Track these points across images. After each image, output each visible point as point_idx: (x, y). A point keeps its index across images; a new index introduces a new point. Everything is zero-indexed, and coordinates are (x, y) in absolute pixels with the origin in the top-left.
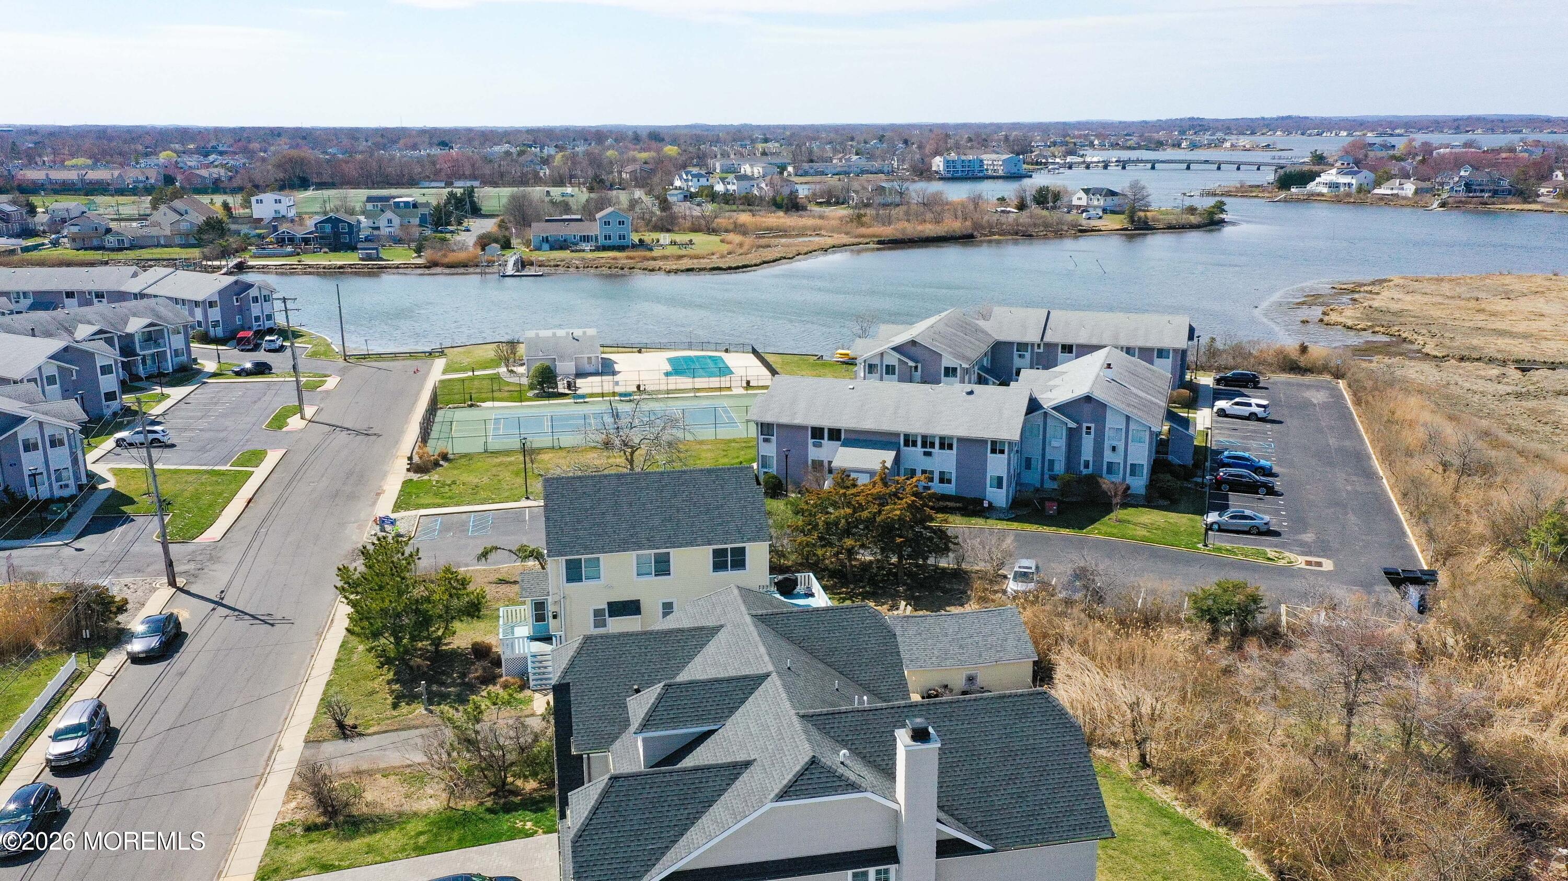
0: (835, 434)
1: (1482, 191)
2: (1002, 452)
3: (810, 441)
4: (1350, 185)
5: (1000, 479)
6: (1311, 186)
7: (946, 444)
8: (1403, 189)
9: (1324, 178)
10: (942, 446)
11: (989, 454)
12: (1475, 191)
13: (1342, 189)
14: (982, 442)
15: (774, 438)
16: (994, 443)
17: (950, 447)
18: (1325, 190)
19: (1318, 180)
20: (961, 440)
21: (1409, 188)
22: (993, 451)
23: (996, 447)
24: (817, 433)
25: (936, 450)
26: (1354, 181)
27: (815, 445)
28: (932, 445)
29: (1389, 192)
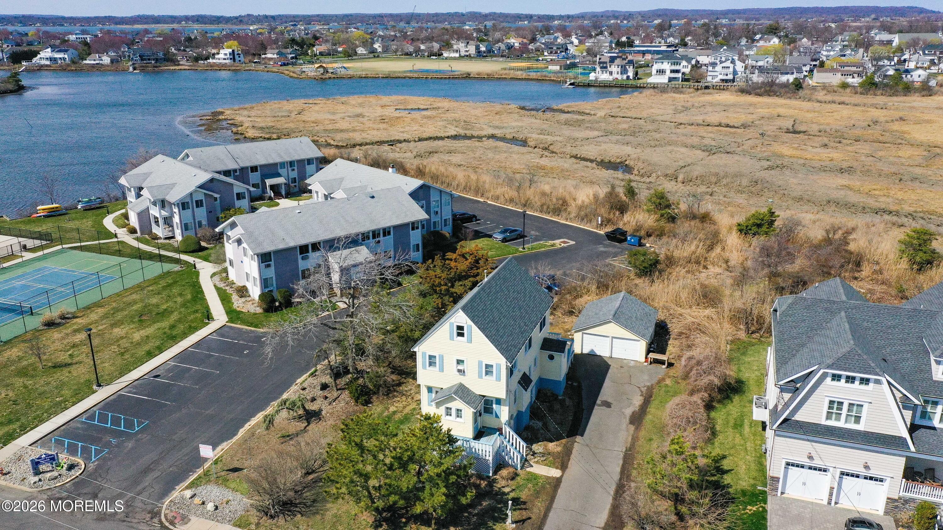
0: (315, 247)
1: (149, 59)
2: (417, 228)
3: (300, 257)
4: (64, 59)
5: (418, 245)
6: (34, 60)
7: (386, 232)
8: (102, 60)
9: (42, 54)
10: (384, 235)
11: (411, 232)
12: (145, 60)
13: (59, 62)
14: (407, 225)
15: (272, 263)
16: (413, 223)
17: (389, 233)
18: (48, 63)
19: (39, 56)
20: (395, 227)
21: (106, 60)
22: (413, 229)
23: (414, 226)
24: (304, 249)
25: (381, 238)
26: (66, 56)
27: (303, 259)
28: (379, 235)
29: (93, 62)
